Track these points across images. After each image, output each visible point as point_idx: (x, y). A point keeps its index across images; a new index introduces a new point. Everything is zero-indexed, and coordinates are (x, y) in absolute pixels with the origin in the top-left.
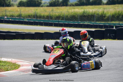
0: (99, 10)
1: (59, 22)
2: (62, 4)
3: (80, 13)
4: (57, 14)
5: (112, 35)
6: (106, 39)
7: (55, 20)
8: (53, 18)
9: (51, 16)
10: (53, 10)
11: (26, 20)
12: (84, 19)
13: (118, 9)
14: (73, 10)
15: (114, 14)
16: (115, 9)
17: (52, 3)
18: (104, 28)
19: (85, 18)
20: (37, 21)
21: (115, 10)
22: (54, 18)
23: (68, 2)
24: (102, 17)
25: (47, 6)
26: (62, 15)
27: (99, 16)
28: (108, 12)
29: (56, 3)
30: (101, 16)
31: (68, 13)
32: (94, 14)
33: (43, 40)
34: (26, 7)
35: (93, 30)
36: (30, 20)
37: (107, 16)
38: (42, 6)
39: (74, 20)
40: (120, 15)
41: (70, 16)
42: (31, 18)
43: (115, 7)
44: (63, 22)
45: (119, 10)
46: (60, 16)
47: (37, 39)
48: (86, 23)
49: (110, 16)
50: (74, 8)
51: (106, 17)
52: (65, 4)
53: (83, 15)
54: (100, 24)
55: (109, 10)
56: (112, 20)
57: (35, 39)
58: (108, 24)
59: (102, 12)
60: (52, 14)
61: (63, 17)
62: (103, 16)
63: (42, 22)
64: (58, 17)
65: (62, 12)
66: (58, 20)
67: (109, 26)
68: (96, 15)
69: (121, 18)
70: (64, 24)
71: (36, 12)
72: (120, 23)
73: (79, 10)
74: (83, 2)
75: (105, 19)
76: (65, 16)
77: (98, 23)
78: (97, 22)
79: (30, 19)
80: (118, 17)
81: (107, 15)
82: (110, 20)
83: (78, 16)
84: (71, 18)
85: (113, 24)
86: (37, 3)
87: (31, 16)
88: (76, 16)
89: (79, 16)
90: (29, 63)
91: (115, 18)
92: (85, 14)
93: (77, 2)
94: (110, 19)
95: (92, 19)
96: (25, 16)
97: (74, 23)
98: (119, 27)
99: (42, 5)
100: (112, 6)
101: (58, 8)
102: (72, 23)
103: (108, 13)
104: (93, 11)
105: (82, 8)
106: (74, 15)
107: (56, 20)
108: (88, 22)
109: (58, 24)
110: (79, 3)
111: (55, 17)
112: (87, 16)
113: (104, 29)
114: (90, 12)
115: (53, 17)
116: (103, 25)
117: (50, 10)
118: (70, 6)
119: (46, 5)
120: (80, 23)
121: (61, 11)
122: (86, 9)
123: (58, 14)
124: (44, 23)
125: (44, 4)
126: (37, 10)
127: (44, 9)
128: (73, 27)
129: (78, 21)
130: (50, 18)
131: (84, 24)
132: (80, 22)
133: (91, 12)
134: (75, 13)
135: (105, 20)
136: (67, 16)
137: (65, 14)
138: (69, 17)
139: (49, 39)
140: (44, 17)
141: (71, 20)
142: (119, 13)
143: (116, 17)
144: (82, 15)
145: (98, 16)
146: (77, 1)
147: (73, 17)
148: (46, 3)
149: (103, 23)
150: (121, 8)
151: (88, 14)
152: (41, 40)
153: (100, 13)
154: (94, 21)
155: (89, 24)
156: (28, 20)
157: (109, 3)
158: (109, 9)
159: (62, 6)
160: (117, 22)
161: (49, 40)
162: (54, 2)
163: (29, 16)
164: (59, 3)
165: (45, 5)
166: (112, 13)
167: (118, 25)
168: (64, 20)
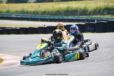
0: (81, 5)
1: (44, 17)
3: (65, 9)
4: (43, 10)
5: (92, 29)
6: (86, 32)
9: (38, 11)
10: (39, 6)
11: (13, 16)
12: (68, 14)
13: (99, 4)
14: (58, 6)
15: (95, 9)
16: (96, 3)
19: (69, 13)
20: (24, 17)
21: (96, 5)
24: (84, 12)
25: (34, 2)
26: (47, 11)
27: (82, 11)
28: (90, 6)
30: (83, 11)
31: (53, 9)
32: (78, 9)
33: (28, 34)
34: (14, 3)
37: (89, 11)
38: (29, 3)
39: (59, 15)
40: (101, 9)
41: (55, 11)
42: (18, 14)
44: (49, 17)
46: (46, 11)
47: (22, 34)
48: (70, 18)
49: (92, 10)
50: (59, 4)
51: (88, 12)
52: (50, 0)
53: (67, 10)
54: (82, 18)
55: (90, 5)
56: (94, 15)
57: (20, 34)
58: (90, 18)
59: (85, 7)
60: (38, 10)
61: (49, 12)
62: (86, 10)
63: (29, 17)
64: (44, 13)
65: (47, 8)
66: (43, 16)
67: (91, 20)
68: (79, 10)
69: (102, 12)
70: (49, 19)
71: (24, 8)
72: (101, 17)
76: (50, 11)
77: (81, 17)
78: (80, 17)
80: (99, 11)
82: (92, 14)
83: (62, 12)
84: (56, 14)
85: (95, 18)
87: (19, 12)
88: (61, 11)
90: (13, 57)
91: (97, 12)
92: (69, 9)
95: (75, 13)
96: (13, 13)
97: (59, 18)
98: (100, 20)
99: (29, 1)
100: (94, 1)
101: (44, 4)
102: (57, 18)
103: (90, 8)
104: (76, 6)
105: (67, 4)
106: (59, 10)
107: (42, 16)
108: (72, 16)
111: (41, 12)
115: (39, 13)
116: (85, 19)
117: (37, 6)
118: (56, 1)
120: (64, 17)
121: (47, 6)
122: (70, 4)
123: (44, 9)
124: (31, 18)
126: (24, 6)
127: (31, 5)
128: (58, 22)
129: (63, 16)
130: (36, 14)
131: (68, 18)
132: (64, 16)
133: (74, 7)
134: (59, 9)
135: (88, 14)
136: (52, 11)
137: (50, 9)
138: (54, 13)
140: (30, 12)
141: (56, 15)
142: (100, 7)
143: (97, 11)
144: (66, 10)
147: (58, 13)
149: (86, 17)
153: (83, 8)
154: (77, 15)
155: (72, 18)
156: (15, 15)
159: (48, 2)
160: (98, 16)
161: (33, 35)
163: (17, 12)
165: (32, 1)
166: (93, 8)
167: (99, 19)
168: (49, 15)
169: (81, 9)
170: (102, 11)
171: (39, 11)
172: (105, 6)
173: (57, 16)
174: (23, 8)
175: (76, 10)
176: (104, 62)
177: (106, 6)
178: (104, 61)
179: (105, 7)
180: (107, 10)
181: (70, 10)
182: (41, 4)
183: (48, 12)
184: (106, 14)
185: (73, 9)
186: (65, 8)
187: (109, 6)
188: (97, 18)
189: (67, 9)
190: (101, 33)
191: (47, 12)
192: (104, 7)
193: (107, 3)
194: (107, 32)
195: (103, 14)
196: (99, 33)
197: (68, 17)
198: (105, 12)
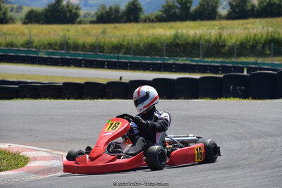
1: (118, 58)
2: (125, 18)
3: (168, 39)
4: (115, 41)
5: (240, 89)
6: (226, 97)
7: (111, 53)
8: (104, 49)
9: (102, 44)
10: (104, 32)
11: (42, 55)
12: (177, 52)
13: (253, 28)
14: (151, 32)
15: (244, 41)
16: (246, 28)
17: (102, 14)
18: (222, 73)
19: (178, 50)
20: (68, 57)
21: (247, 31)
22: (108, 49)
23: (140, 13)
24: (216, 48)
25: (92, 22)
26: (125, 43)
28: (230, 35)
29: (113, 16)
30: (214, 45)
31: (138, 39)
32: (200, 39)
34: (43, 23)
35: (197, 76)
36: (53, 54)
37: (228, 46)
38: (80, 23)
39: (154, 55)
40: (257, 43)
41: (144, 45)
42: (54, 49)
43: (247, 24)
44: (129, 58)
45: (255, 31)
46: (121, 45)
47: (69, 99)
48: (181, 61)
49: (236, 45)
50: (154, 28)
51: (226, 48)
52: (132, 18)
53: (174, 43)
54: (211, 62)
55: (232, 31)
56: (239, 55)
57: (64, 99)
58: (232, 63)
59: (218, 36)
60: (102, 40)
61: (129, 47)
62: (220, 44)
63: (80, 58)
64: (117, 48)
65: (125, 36)
66: (117, 55)
67: (234, 67)
68: (204, 43)
70: (131, 63)
71: (67, 35)
72: (258, 62)
73: (165, 32)
74: (175, 13)
75: (224, 51)
76: (132, 45)
77: (209, 61)
78: (206, 59)
79: (51, 51)
80: (253, 47)
81: (229, 43)
82: (235, 54)
83: (162, 46)
84: (145, 51)
85: (242, 63)
86: (68, 15)
87: (56, 45)
88: (159, 45)
89: (165, 45)
90: (50, 152)
91: (247, 49)
92: (177, 41)
93: (160, 13)
94: (236, 51)
95: (195, 51)
96: (40, 46)
97: (153, 62)
98: (256, 69)
99: (79, 19)
100: (241, 22)
101: (116, 27)
102: (150, 62)
103: (231, 38)
104: (196, 33)
105: (171, 28)
106: (154, 42)
107: (112, 55)
108: (185, 58)
109: (116, 62)
110: (164, 15)
111: (110, 47)
112: (182, 44)
113: (222, 76)
114: (189, 36)
115: (106, 48)
116: (219, 66)
117: (99, 31)
118: (145, 21)
119: (89, 19)
120: (167, 60)
121: (124, 32)
122: (182, 29)
123: (117, 40)
124: (85, 60)
125: (85, 16)
126: (68, 30)
127: (84, 29)
128: (152, 71)
129: (163, 56)
130: (98, 50)
131: (177, 62)
132: (167, 58)
133: (191, 37)
134: (155, 39)
135: (224, 53)
136: (138, 45)
137: (132, 40)
138: (142, 48)
139: (97, 98)
140: (83, 47)
141: (146, 55)
142: (257, 38)
143: (248, 47)
144: (172, 43)
145: (209, 46)
146: (161, 11)
147: (152, 48)
148: (89, 14)
149: (220, 60)
150: (261, 26)
151: (186, 39)
152: (77, 99)
153: (213, 39)
154: (198, 56)
155: (188, 62)
156: (47, 53)
157: (233, 15)
158: (233, 29)
159: (125, 22)
160: (252, 59)
161: (96, 101)
162: (107, 12)
163: (50, 45)
164: (120, 15)
165: (86, 19)
166: (239, 38)
167: (253, 66)
168: (130, 54)
169: (208, 41)
170: (260, 46)
171: (104, 44)
172: (267, 35)
173: (148, 57)
174: (65, 35)
175: (197, 41)
176: (277, 170)
177: (271, 36)
178: (279, 167)
179: (269, 38)
180: (272, 44)
181: (180, 42)
182: (109, 27)
183: (126, 45)
184: (270, 55)
185: (188, 41)
186: (168, 36)
187: (279, 34)
188: (248, 63)
189: (175, 40)
190: (262, 99)
191: (124, 46)
192: (264, 37)
193: (272, 27)
194: (278, 99)
195: (262, 54)
196: (259, 99)
197: (178, 60)
198: (267, 50)
